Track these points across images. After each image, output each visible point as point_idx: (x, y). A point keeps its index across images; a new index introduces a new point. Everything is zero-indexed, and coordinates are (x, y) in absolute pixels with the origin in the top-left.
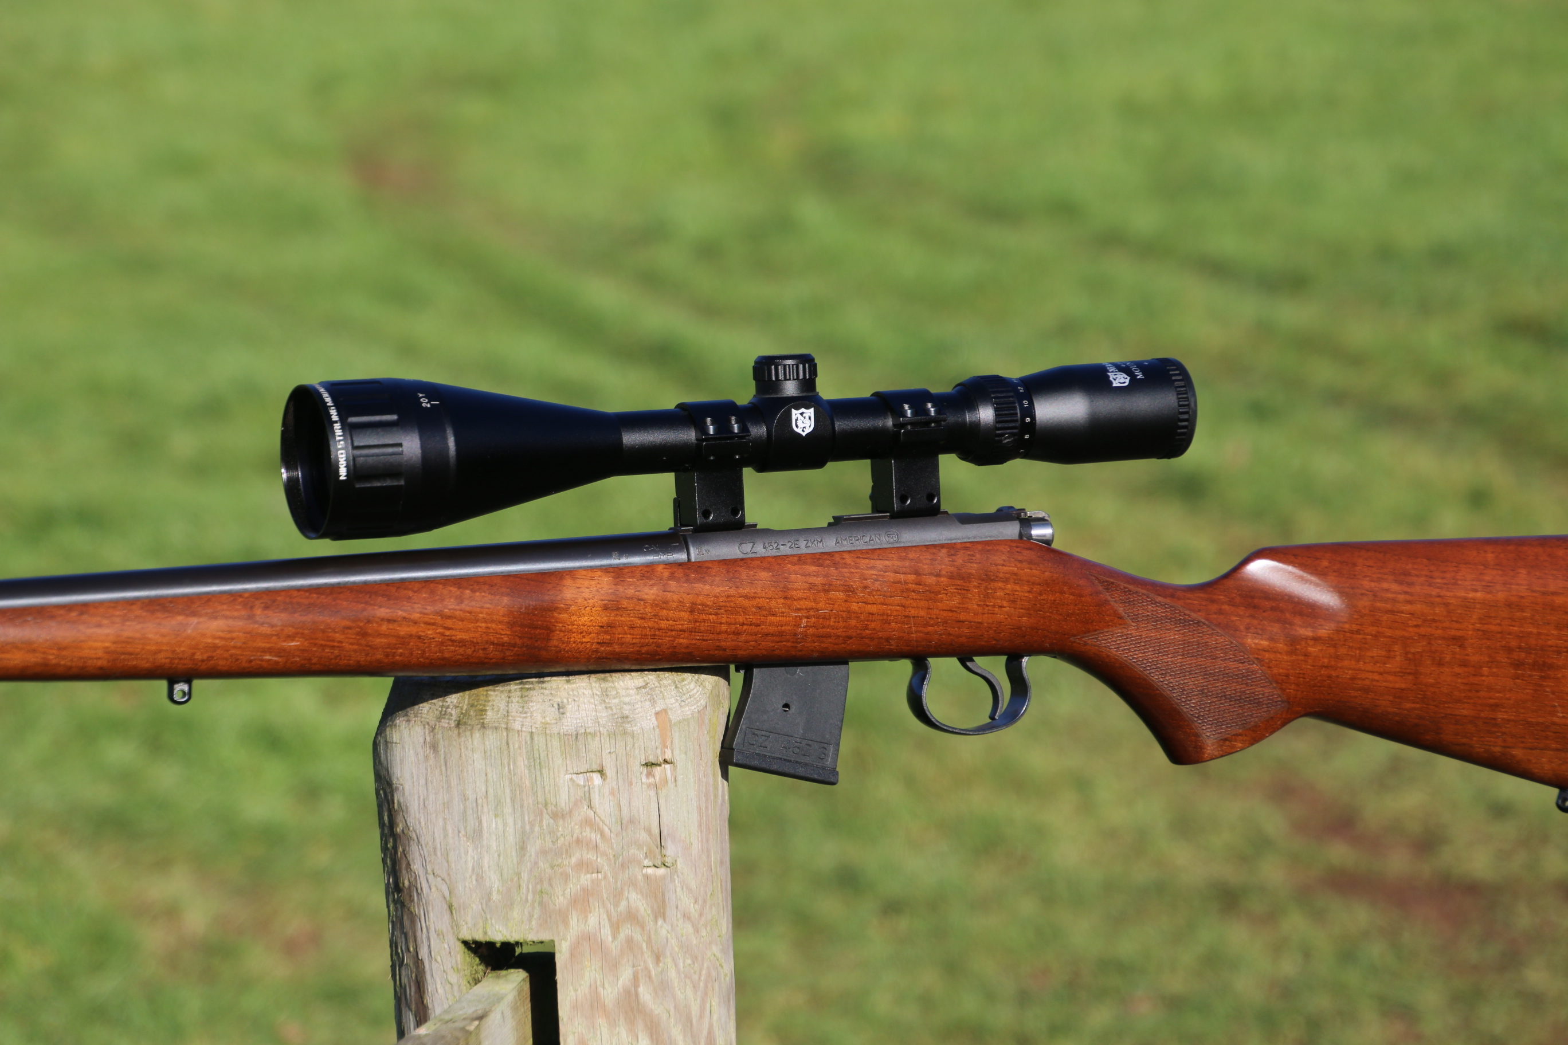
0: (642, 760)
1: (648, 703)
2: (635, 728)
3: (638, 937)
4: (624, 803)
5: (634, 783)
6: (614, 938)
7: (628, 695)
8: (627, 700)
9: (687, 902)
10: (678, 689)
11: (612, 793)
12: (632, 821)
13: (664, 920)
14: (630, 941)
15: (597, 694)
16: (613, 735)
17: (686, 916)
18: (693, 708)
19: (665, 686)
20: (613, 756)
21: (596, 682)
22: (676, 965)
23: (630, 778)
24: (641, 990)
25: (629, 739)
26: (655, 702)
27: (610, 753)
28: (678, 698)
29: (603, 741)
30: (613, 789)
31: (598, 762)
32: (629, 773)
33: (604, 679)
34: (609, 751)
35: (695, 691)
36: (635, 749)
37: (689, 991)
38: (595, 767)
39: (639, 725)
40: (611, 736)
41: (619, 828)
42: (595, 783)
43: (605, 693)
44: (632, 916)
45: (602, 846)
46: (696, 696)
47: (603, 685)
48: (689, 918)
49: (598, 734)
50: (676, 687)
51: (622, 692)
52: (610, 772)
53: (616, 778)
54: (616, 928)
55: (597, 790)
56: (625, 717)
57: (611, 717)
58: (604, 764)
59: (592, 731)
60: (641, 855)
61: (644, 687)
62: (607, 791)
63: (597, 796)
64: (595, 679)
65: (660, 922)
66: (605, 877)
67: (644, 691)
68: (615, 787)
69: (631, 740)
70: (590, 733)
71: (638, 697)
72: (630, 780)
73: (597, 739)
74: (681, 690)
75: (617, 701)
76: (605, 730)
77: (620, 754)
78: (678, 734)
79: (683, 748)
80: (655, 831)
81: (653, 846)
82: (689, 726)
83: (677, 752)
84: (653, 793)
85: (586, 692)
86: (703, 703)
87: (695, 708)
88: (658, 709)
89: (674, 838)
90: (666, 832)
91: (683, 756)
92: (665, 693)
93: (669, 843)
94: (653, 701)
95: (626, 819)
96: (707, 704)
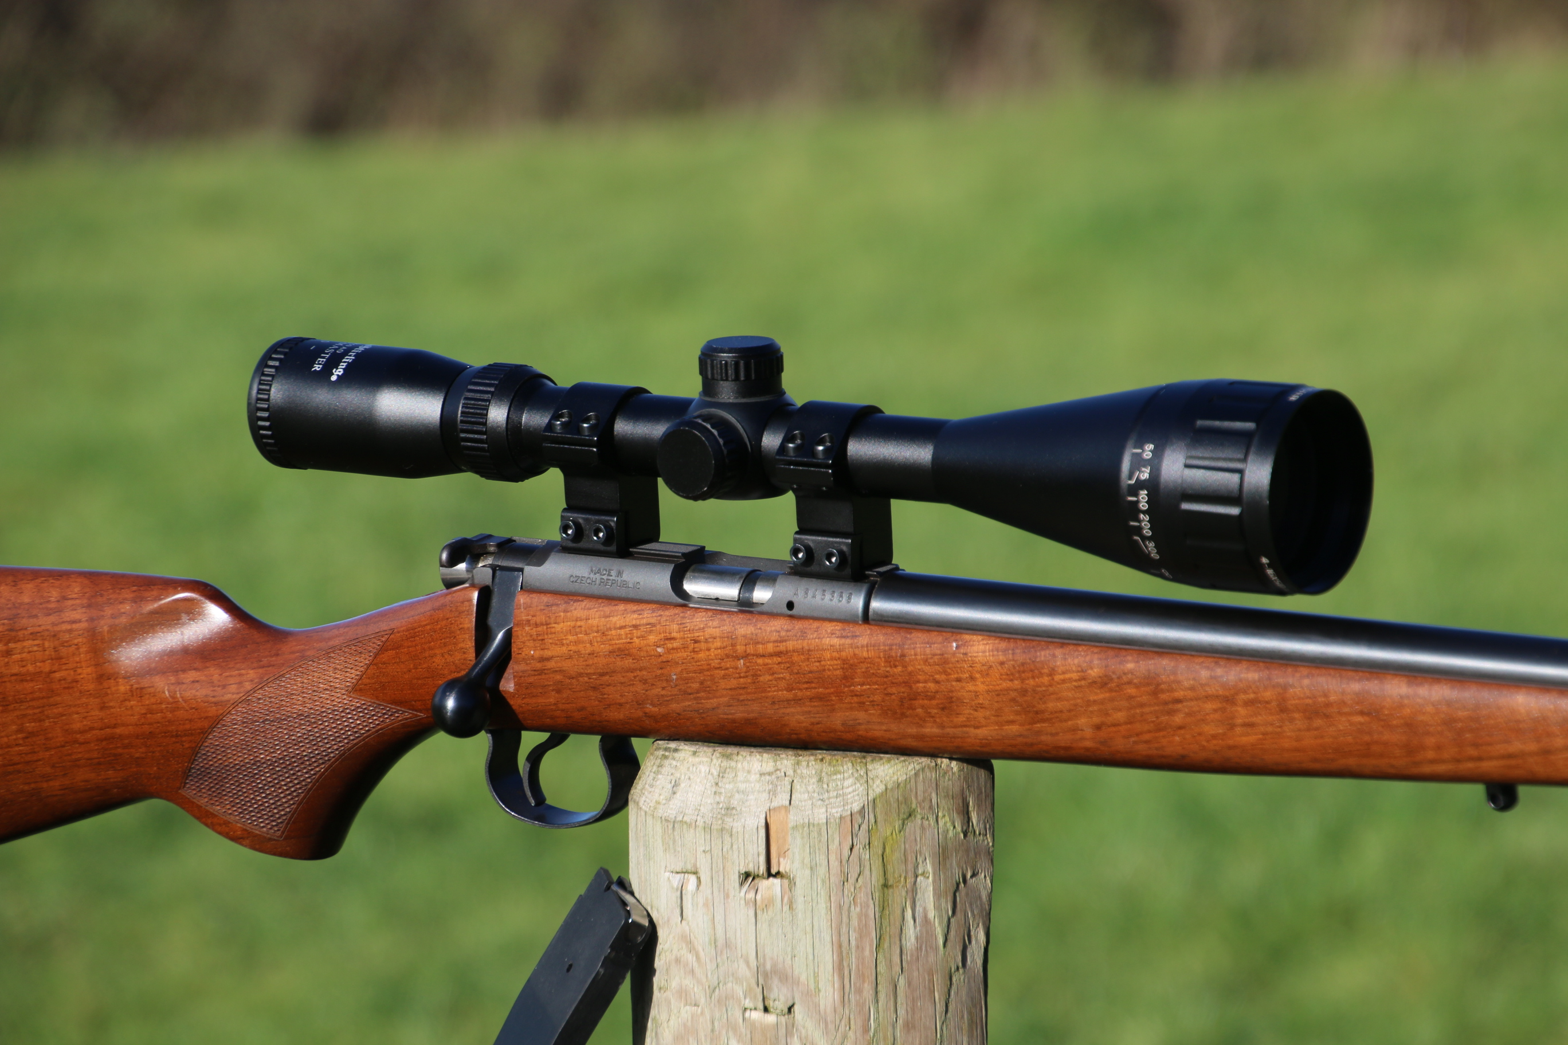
0: (741, 868)
1: (765, 795)
2: (735, 824)
4: (719, 918)
5: (731, 896)
7: (747, 781)
8: (742, 786)
10: (820, 784)
11: (706, 905)
12: (727, 944)
15: (712, 774)
16: (708, 828)
18: (834, 811)
19: (802, 777)
20: (708, 856)
21: (717, 758)
23: (726, 888)
25: (727, 838)
26: (775, 794)
27: (704, 851)
28: (816, 795)
29: (698, 835)
30: (707, 899)
31: (692, 862)
32: (726, 882)
33: (728, 757)
34: (703, 848)
35: (851, 789)
36: (733, 851)
38: (689, 867)
39: (743, 820)
40: (706, 829)
41: (713, 952)
42: (688, 888)
43: (722, 774)
45: (697, 970)
46: (849, 796)
47: (725, 764)
49: (694, 824)
50: (820, 780)
51: (741, 776)
52: (705, 877)
53: (710, 885)
55: (690, 897)
56: (729, 809)
57: (715, 806)
58: (698, 866)
59: (688, 821)
60: (739, 991)
61: (770, 774)
62: (701, 901)
63: (690, 906)
64: (718, 755)
66: (702, 1013)
67: (768, 778)
68: (710, 897)
69: (729, 839)
70: (686, 823)
71: (758, 785)
72: (726, 891)
73: (692, 831)
74: (825, 786)
75: (729, 786)
76: (702, 821)
77: (715, 855)
78: (799, 841)
79: (807, 860)
80: (753, 963)
81: (753, 982)
82: (820, 834)
83: (797, 864)
84: (752, 913)
85: (704, 769)
86: (856, 807)
87: (836, 812)
88: (775, 804)
89: (786, 978)
90: (768, 967)
91: (808, 872)
92: (797, 786)
93: (775, 983)
94: (773, 793)
95: (721, 942)
96: (862, 809)
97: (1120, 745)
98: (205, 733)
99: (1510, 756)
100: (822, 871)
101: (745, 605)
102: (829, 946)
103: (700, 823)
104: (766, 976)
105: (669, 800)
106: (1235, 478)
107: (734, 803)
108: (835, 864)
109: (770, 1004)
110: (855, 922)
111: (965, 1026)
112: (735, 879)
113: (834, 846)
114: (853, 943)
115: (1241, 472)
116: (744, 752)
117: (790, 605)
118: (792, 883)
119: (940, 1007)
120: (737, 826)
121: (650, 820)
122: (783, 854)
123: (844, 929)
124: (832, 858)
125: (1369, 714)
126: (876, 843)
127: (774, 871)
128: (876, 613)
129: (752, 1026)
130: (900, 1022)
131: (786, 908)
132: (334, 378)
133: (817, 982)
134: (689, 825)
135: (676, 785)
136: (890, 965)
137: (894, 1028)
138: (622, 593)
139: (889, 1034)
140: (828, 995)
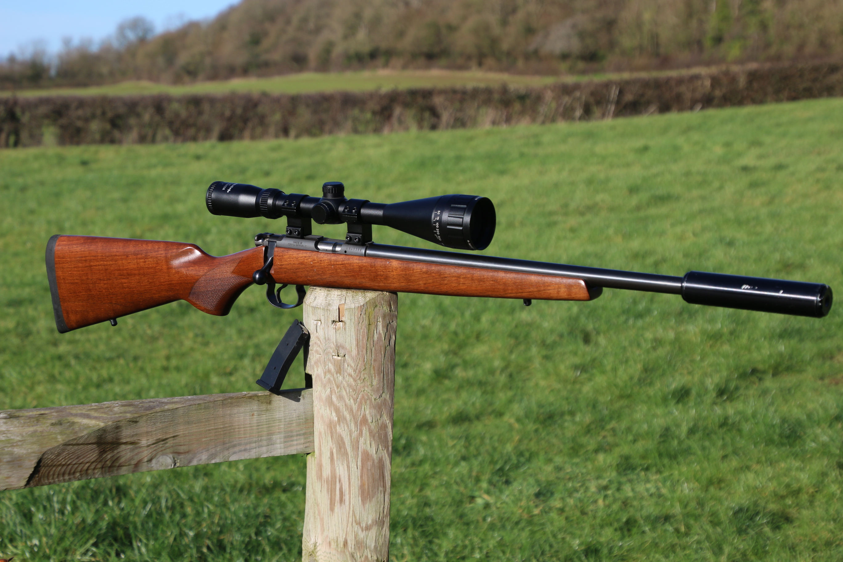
0: (332, 319)
1: (339, 301)
3: (332, 379)
4: (326, 332)
5: (330, 327)
6: (325, 378)
8: (333, 298)
9: (350, 370)
11: (323, 329)
12: (328, 339)
13: (340, 375)
14: (329, 379)
15: (325, 295)
16: (323, 309)
17: (350, 375)
19: (348, 296)
21: (326, 291)
22: (346, 391)
24: (333, 396)
25: (328, 312)
27: (323, 315)
28: (352, 301)
29: (321, 311)
32: (328, 323)
33: (329, 291)
35: (361, 299)
36: (330, 315)
37: (352, 401)
38: (319, 319)
39: (333, 307)
41: (325, 341)
42: (318, 325)
43: (327, 295)
44: (329, 371)
45: (321, 345)
46: (360, 301)
47: (328, 293)
48: (351, 376)
50: (353, 297)
51: (332, 296)
52: (323, 322)
53: (324, 324)
54: (325, 373)
55: (319, 327)
57: (326, 303)
58: (321, 319)
60: (331, 351)
63: (319, 329)
65: (338, 375)
66: (322, 356)
67: (339, 296)
68: (324, 327)
71: (337, 298)
72: (328, 325)
73: (319, 310)
75: (329, 298)
77: (326, 316)
78: (347, 313)
79: (349, 318)
80: (335, 344)
81: (335, 349)
82: (353, 311)
83: (346, 319)
84: (335, 331)
85: (323, 294)
86: (362, 304)
87: (357, 305)
88: (341, 303)
89: (343, 348)
90: (339, 345)
91: (349, 321)
92: (347, 298)
93: (341, 349)
94: (340, 300)
95: (327, 338)
96: (363, 305)
97: (431, 289)
98: (194, 283)
99: (530, 292)
100: (353, 320)
101: (334, 252)
102: (355, 340)
103: (322, 308)
104: (338, 347)
105: (313, 302)
106: (461, 220)
107: (330, 303)
108: (356, 318)
109: (339, 354)
110: (361, 334)
111: (389, 360)
112: (330, 322)
113: (356, 314)
114: (361, 339)
115: (463, 218)
116: (333, 290)
117: (345, 252)
118: (345, 323)
119: (383, 355)
120: (331, 309)
121: (308, 307)
122: (343, 316)
123: (359, 335)
124: (356, 317)
125: (494, 281)
126: (367, 313)
127: (341, 320)
128: (368, 254)
129: (335, 360)
130: (373, 359)
131: (344, 330)
132: (228, 192)
133: (351, 349)
134: (319, 308)
135: (315, 298)
136: (370, 345)
137: (371, 361)
138: (302, 248)
139: (370, 362)
140: (354, 352)
